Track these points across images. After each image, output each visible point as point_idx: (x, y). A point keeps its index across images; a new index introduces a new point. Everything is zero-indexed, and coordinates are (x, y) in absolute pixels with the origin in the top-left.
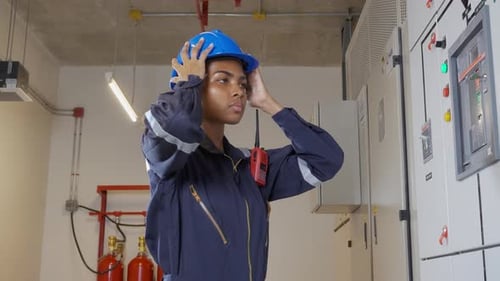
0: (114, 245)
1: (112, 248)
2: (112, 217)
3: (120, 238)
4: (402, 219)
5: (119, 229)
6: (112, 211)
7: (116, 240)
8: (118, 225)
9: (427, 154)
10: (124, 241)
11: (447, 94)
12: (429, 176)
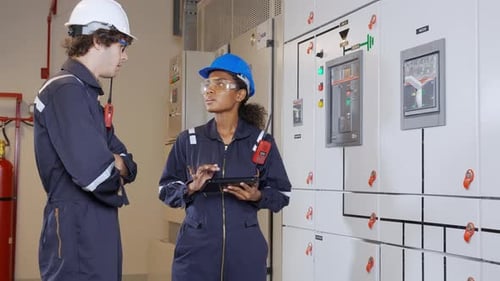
9: (297, 121)
11: (321, 89)
12: (298, 137)
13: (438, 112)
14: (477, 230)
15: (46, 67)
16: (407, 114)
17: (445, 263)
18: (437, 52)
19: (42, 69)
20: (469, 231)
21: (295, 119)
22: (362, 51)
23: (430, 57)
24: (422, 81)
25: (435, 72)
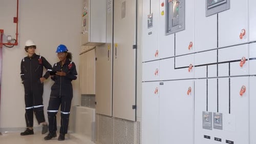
9: (150, 25)
12: (150, 33)
13: (226, 3)
14: (247, 60)
15: (16, 16)
16: (209, 7)
17: (229, 81)
19: (14, 18)
20: (242, 62)
21: (148, 24)
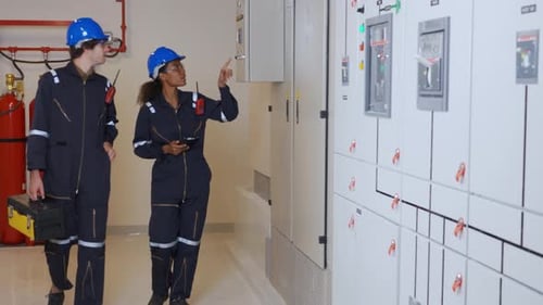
0: (12, 84)
1: (10, 87)
2: (6, 53)
3: (18, 75)
4: (322, 117)
5: (16, 66)
6: (6, 46)
7: (14, 79)
8: (14, 61)
9: (345, 80)
10: (22, 79)
11: (362, 49)
13: (441, 96)
14: (465, 226)
17: (444, 255)
18: (443, 31)
21: (343, 78)
22: (392, 15)
23: (437, 34)
24: (430, 60)
25: (441, 52)
